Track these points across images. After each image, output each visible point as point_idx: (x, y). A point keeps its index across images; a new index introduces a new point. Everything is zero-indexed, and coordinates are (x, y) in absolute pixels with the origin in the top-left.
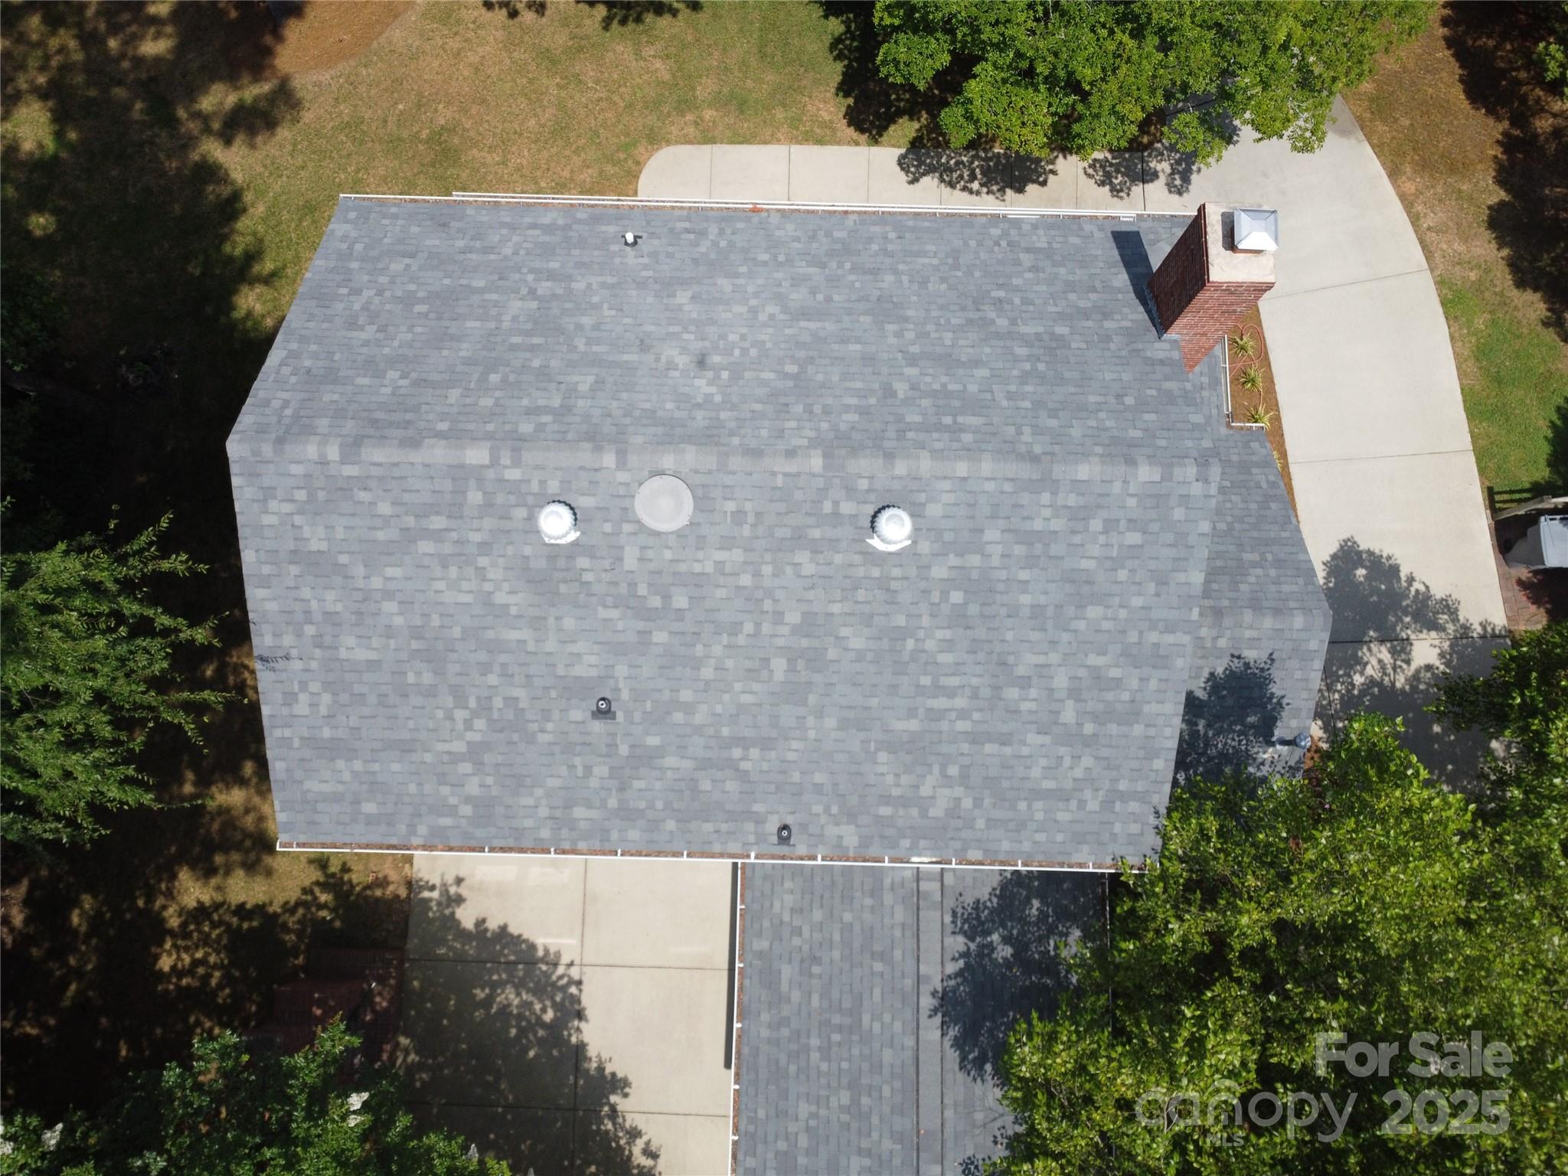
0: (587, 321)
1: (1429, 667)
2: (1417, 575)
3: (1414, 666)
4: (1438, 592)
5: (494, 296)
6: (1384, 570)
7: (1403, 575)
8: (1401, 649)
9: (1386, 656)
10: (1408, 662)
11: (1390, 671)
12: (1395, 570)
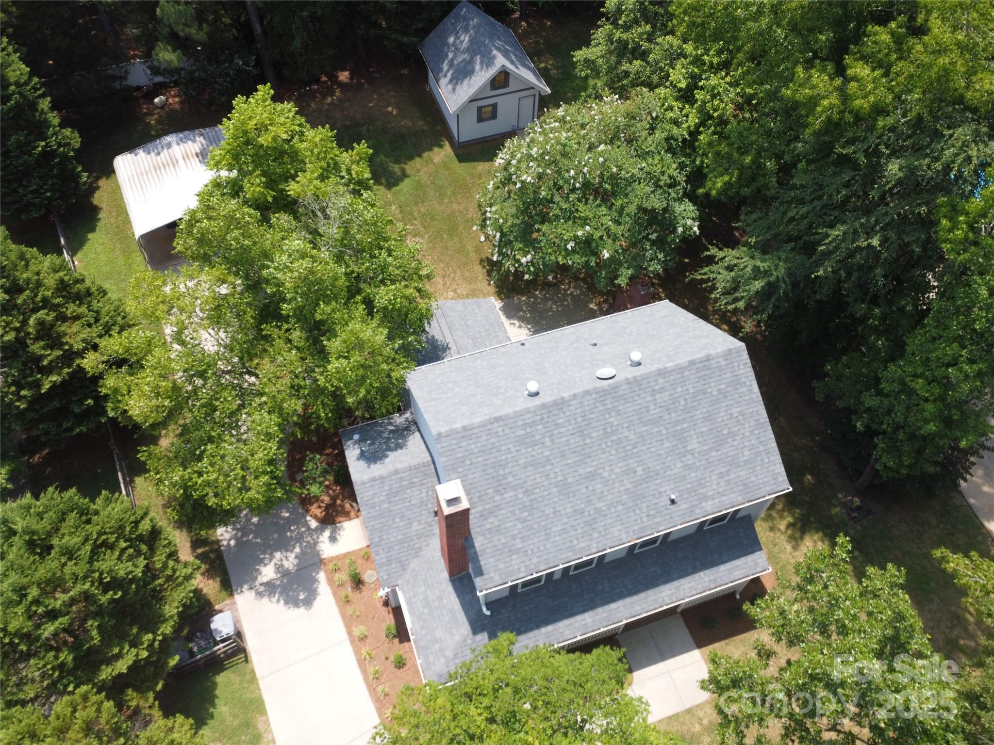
0: (667, 445)
1: (265, 565)
2: (276, 604)
3: (273, 563)
4: (265, 600)
5: (705, 448)
6: (292, 601)
7: (282, 602)
8: (279, 568)
9: (286, 564)
10: (276, 564)
11: (284, 558)
12: (286, 603)
